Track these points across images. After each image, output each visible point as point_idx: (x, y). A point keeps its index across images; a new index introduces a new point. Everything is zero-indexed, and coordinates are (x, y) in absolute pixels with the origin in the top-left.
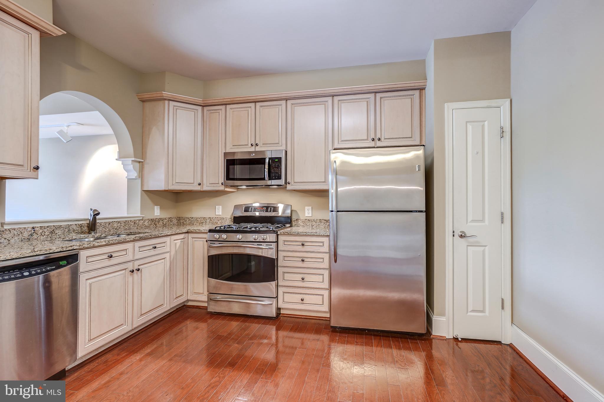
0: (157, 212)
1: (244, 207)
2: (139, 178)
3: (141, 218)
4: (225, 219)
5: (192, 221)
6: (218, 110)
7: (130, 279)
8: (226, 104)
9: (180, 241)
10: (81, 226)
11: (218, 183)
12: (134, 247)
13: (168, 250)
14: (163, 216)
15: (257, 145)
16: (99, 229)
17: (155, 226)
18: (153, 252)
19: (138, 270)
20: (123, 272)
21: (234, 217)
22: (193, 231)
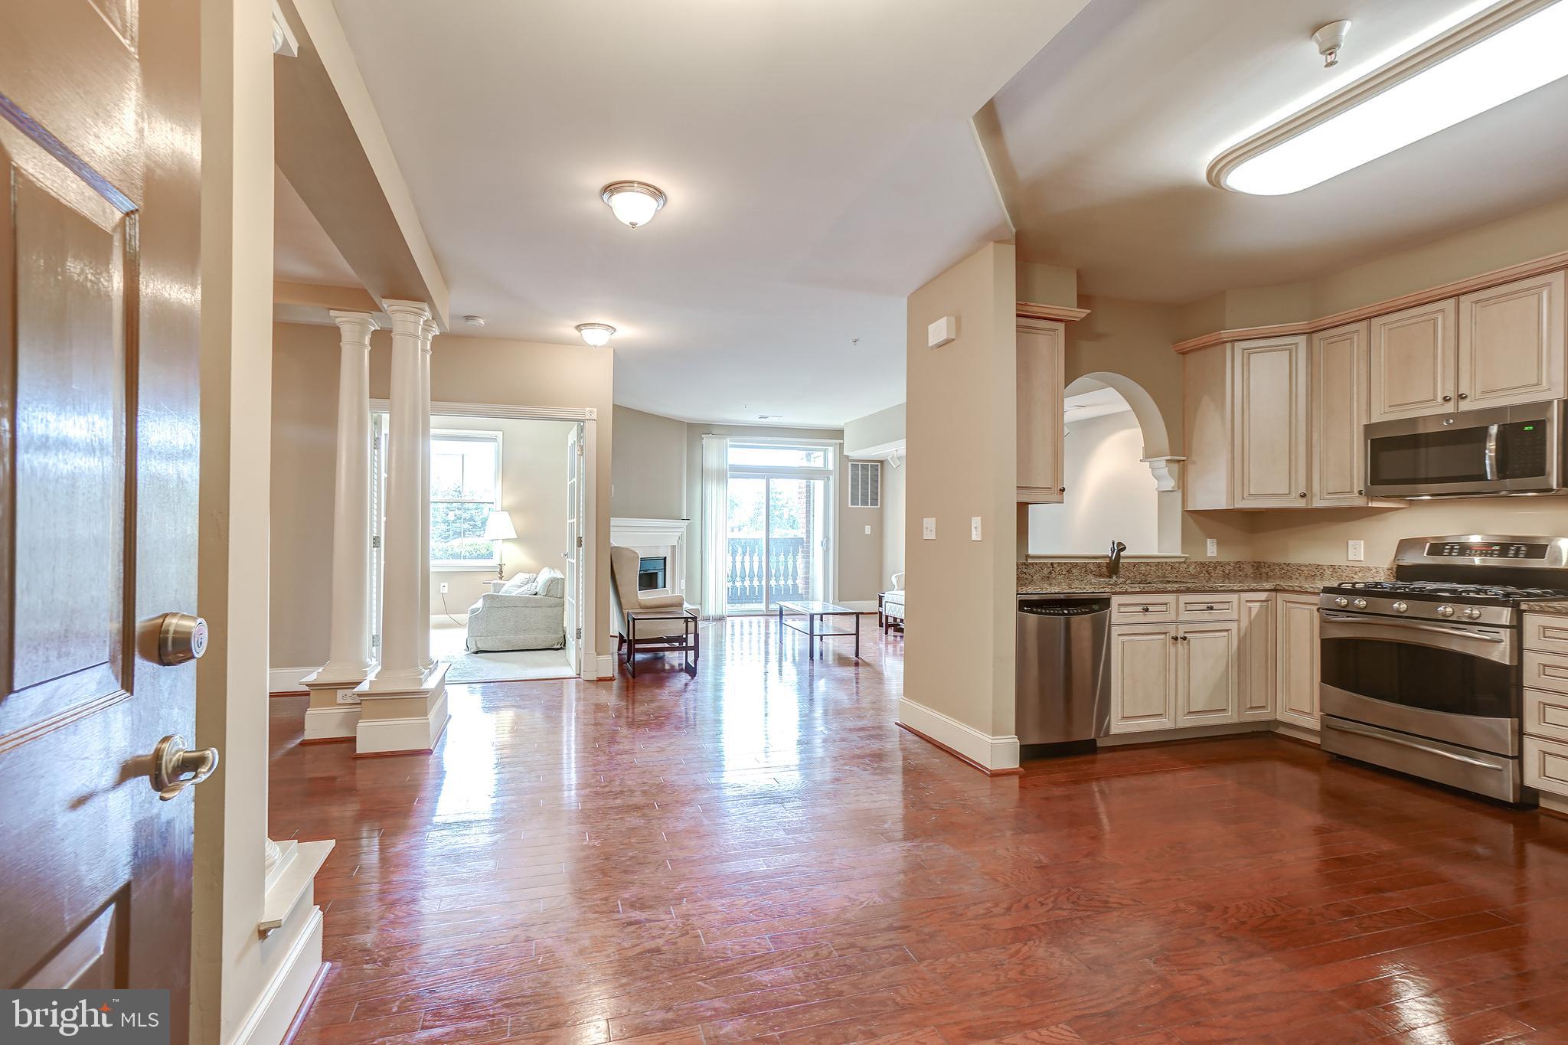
0: (1212, 550)
1: (1428, 544)
2: (1179, 488)
3: (1183, 560)
4: (1374, 570)
5: (1288, 571)
6: (1348, 333)
7: (1173, 650)
8: (1370, 318)
9: (1258, 604)
10: (1099, 566)
11: (1351, 492)
12: (1178, 600)
13: (1235, 617)
14: (1224, 559)
15: (1462, 397)
16: (1122, 572)
17: (1207, 575)
18: (1206, 616)
19: (1185, 638)
20: (1162, 636)
21: (1399, 567)
22: (1287, 588)
